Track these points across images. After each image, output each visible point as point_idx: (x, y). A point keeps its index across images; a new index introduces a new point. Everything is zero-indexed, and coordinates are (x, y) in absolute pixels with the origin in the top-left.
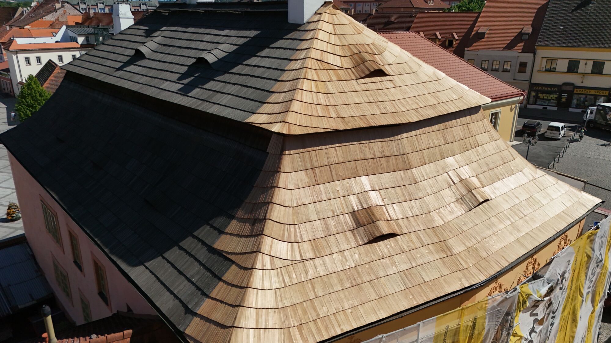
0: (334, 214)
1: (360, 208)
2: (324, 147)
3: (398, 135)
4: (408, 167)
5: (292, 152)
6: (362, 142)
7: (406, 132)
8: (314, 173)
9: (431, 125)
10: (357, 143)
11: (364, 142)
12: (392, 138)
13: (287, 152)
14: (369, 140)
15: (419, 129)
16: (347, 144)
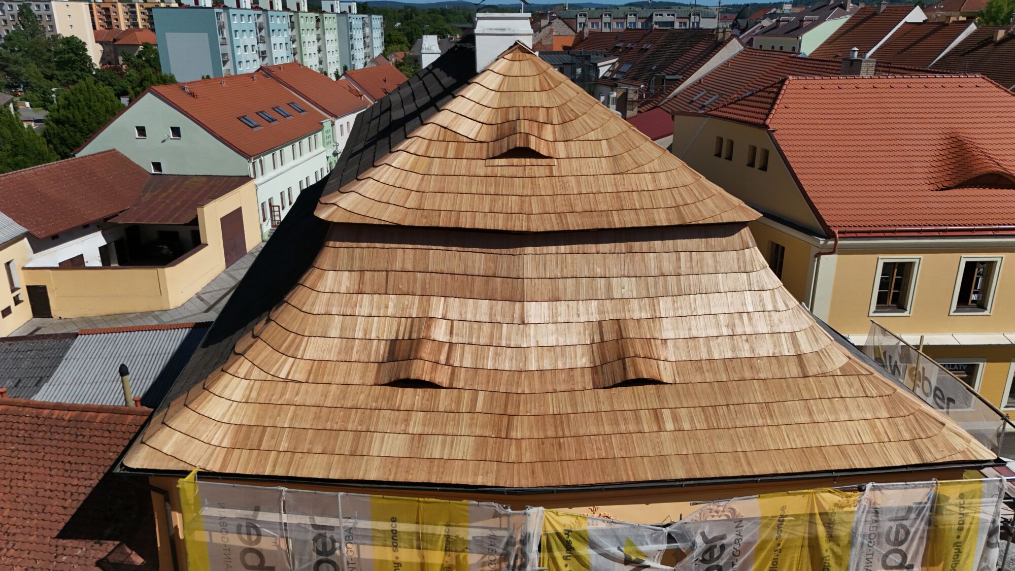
0: (365, 336)
1: (406, 337)
2: (387, 245)
3: (516, 247)
4: (519, 297)
5: (338, 244)
6: (450, 248)
7: (535, 245)
8: (362, 278)
9: (597, 242)
10: (441, 248)
11: (454, 248)
12: (504, 251)
13: (331, 243)
14: (463, 247)
15: (565, 245)
16: (425, 247)
